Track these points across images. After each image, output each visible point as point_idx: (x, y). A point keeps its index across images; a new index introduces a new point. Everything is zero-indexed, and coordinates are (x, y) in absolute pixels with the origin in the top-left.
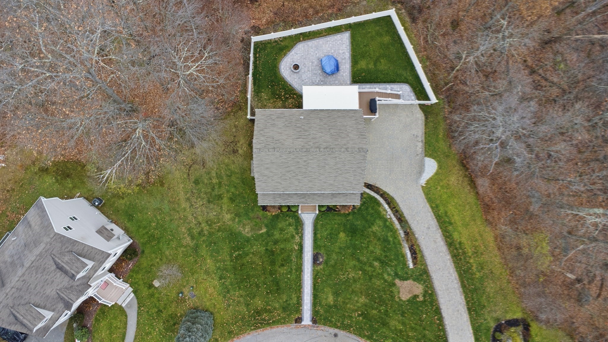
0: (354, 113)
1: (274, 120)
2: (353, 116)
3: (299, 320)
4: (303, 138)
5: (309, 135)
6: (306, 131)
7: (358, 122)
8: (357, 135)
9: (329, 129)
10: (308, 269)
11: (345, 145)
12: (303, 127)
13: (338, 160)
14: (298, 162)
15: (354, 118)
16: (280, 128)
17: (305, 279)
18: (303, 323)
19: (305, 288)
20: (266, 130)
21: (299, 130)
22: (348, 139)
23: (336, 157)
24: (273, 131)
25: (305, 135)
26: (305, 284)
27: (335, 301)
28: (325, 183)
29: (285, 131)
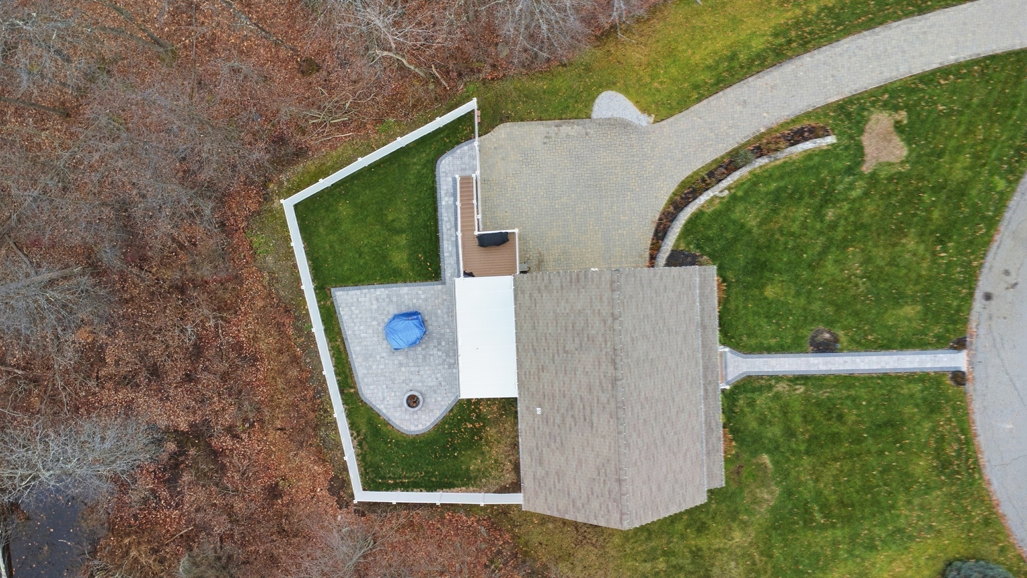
0: (523, 292)
1: (547, 473)
2: (531, 296)
3: (959, 378)
4: (592, 413)
5: (581, 399)
6: (572, 404)
7: (546, 287)
8: (579, 292)
9: (566, 352)
10: (845, 362)
11: (605, 322)
12: (562, 410)
13: (637, 334)
14: (645, 421)
15: (536, 294)
16: (567, 460)
17: (867, 367)
18: (964, 368)
19: (888, 367)
20: (574, 494)
21: (569, 420)
22: (589, 312)
23: (632, 339)
24: (575, 479)
25: (584, 408)
26: (879, 367)
27: (914, 302)
28: (681, 353)
29: (574, 451)
